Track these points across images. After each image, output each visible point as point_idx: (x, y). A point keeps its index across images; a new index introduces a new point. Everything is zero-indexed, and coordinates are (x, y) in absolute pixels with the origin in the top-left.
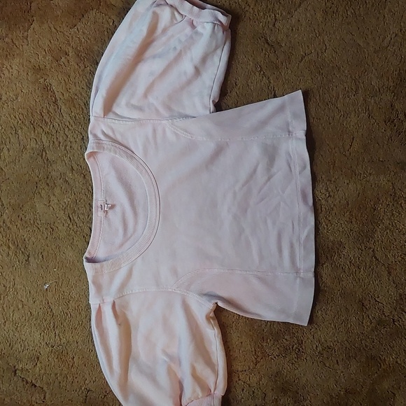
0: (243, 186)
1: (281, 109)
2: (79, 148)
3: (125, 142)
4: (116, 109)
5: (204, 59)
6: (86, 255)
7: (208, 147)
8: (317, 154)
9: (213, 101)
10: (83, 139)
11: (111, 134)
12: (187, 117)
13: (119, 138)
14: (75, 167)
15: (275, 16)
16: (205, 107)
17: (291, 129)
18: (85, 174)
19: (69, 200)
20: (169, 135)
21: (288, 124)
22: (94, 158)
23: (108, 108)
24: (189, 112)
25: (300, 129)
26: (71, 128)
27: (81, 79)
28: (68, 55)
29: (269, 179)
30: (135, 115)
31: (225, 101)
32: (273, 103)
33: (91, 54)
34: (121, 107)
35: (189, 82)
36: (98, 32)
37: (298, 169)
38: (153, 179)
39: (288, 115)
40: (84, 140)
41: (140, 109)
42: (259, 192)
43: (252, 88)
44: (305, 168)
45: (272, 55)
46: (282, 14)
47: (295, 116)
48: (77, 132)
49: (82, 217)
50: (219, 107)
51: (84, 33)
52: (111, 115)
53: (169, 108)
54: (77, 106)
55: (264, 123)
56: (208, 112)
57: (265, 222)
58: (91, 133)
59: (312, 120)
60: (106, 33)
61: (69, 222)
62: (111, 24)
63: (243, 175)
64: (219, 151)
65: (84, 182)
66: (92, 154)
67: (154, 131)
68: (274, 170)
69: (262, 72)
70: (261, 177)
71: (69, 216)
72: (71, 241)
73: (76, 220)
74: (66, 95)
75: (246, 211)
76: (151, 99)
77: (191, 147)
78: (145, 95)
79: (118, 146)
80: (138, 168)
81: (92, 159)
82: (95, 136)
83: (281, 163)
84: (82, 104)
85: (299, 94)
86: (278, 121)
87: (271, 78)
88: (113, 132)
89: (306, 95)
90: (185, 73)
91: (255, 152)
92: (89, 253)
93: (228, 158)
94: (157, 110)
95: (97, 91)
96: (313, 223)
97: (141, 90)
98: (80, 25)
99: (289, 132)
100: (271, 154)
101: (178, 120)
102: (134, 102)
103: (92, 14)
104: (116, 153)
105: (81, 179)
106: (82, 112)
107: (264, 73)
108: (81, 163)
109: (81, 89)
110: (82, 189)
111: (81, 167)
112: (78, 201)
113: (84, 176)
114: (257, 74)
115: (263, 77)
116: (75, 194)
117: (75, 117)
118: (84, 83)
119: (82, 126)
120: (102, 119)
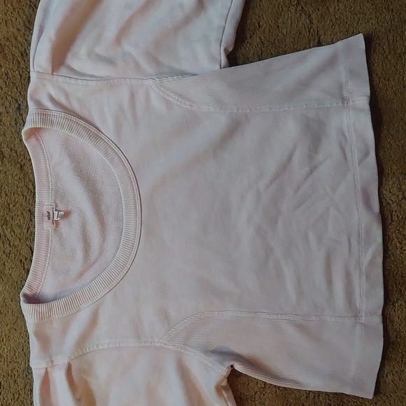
0: (271, 182)
1: (332, 62)
2: (13, 123)
3: (85, 114)
4: (72, 61)
6: (25, 290)
7: (216, 123)
8: (385, 132)
9: (226, 50)
10: (19, 108)
11: (63, 100)
12: (184, 74)
13: (76, 107)
16: (213, 59)
17: (345, 94)
18: (23, 165)
20: (156, 103)
21: (341, 87)
22: (37, 139)
23: (59, 58)
24: (186, 66)
25: (360, 95)
27: (15, 14)
29: (311, 172)
30: (103, 71)
31: (243, 51)
32: (318, 55)
34: (79, 59)
35: (187, 20)
37: (356, 156)
38: (131, 173)
39: (341, 72)
40: (21, 110)
41: (110, 61)
42: (296, 192)
43: (284, 31)
44: (367, 154)
47: (353, 74)
48: (9, 98)
49: (17, 231)
50: (233, 59)
52: (63, 71)
53: (155, 61)
54: (10, 57)
55: (304, 85)
56: (217, 67)
57: (306, 237)
58: (32, 99)
59: (376, 81)
63: (272, 165)
64: (234, 128)
65: (22, 176)
66: (34, 132)
67: (133, 96)
68: (320, 157)
69: (300, 8)
70: (298, 168)
73: (9, 236)
75: (276, 221)
76: (127, 47)
77: (189, 122)
78: (118, 40)
79: (74, 119)
80: (106, 154)
81: (33, 140)
82: (38, 104)
83: (330, 147)
84: (18, 54)
85: (359, 41)
86: (326, 82)
87: (313, 16)
88: (67, 96)
89: (368, 41)
90: (181, 6)
91: (291, 129)
92: (30, 287)
93: (247, 140)
94: (137, 64)
95: (40, 33)
96: (380, 240)
97: (111, 32)
99: (343, 99)
100: (314, 133)
101: (170, 79)
102: (100, 50)
104: (71, 129)
105: (17, 171)
106: (18, 67)
107: (302, 8)
108: (16, 146)
109: (15, 31)
110: (18, 187)
111: (16, 152)
112: (11, 206)
113: (21, 166)
114: (292, 9)
115: (301, 14)
116: (6, 195)
117: (7, 74)
118: (21, 21)
119: (17, 88)
120: (50, 77)
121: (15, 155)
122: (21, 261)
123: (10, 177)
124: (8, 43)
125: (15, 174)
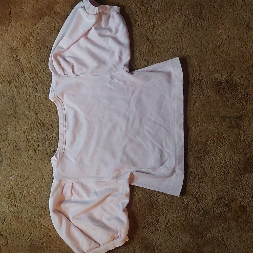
14: (32, 108)
15: (154, 25)
19: (27, 127)
26: (30, 85)
28: (31, 42)
33: (44, 41)
36: (49, 29)
45: (150, 48)
46: (158, 23)
51: (41, 29)
60: (53, 29)
61: (26, 141)
62: (57, 24)
71: (27, 137)
72: (27, 152)
74: (28, 65)
98: (38, 24)
103: (46, 18)
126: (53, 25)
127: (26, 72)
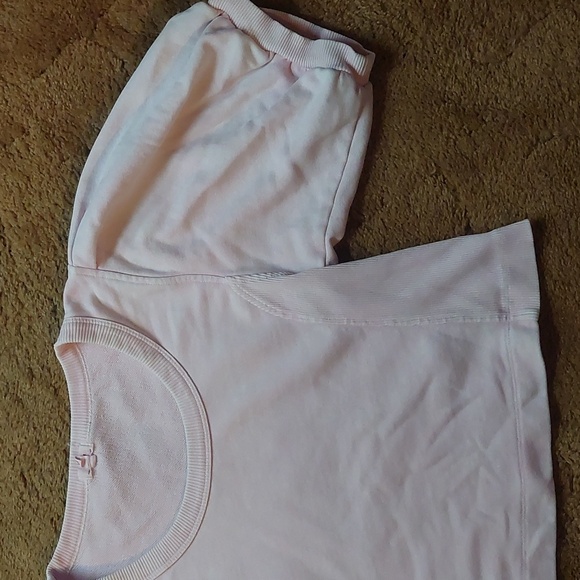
0: (396, 426)
1: (484, 259)
2: (46, 331)
3: (142, 322)
4: (124, 250)
5: (314, 150)
6: (53, 563)
7: (317, 338)
8: (562, 361)
9: (332, 240)
10: (54, 311)
11: (110, 302)
12: (275, 271)
13: (129, 311)
14: (37, 370)
15: (472, 56)
16: (315, 252)
17: (504, 304)
19: (23, 440)
20: (239, 311)
21: (497, 294)
22: (76, 354)
23: (106, 248)
24: (281, 260)
25: (525, 306)
26: (29, 287)
27: (53, 185)
28: (28, 134)
29: (454, 413)
30: (164, 264)
31: (358, 238)
32: (466, 247)
33: (75, 132)
34: (134, 247)
35: (281, 197)
36: (89, 86)
37: (519, 396)
38: (199, 403)
39: (498, 274)
40: (56, 313)
41: (175, 252)
42: (431, 442)
43: (418, 211)
44: (534, 393)
45: (463, 141)
46: (486, 50)
47: (514, 275)
50: (344, 251)
51: (61, 88)
52: (112, 264)
53: (236, 252)
54: (44, 242)
55: (444, 289)
56: (320, 264)
57: (445, 508)
58: (69, 300)
59: (551, 285)
60: (106, 88)
61: (22, 488)
62: (118, 70)
63: (397, 401)
64: (344, 346)
66: (67, 347)
67: (205, 299)
68: (466, 393)
69: (440, 178)
70: (435, 407)
71: (22, 474)
72: (26, 528)
73: (37, 484)
74: (22, 219)
75: (401, 484)
76: (199, 231)
77: (282, 335)
78: (187, 223)
79: (125, 329)
80: (167, 377)
81: (70, 355)
82: (78, 308)
83: (480, 379)
84: (54, 238)
85: (524, 229)
86: (475, 286)
87: (460, 190)
88: (116, 297)
89: (539, 229)
90: (272, 178)
91: (423, 353)
92: (60, 560)
93: (362, 364)
94: (211, 257)
95: (83, 211)
96: (552, 518)
97: (177, 213)
98: (53, 72)
99: (501, 311)
100: (458, 359)
101: (256, 278)
102: (162, 236)
103: (78, 47)
104: (120, 345)
105: (49, 397)
106: (55, 255)
107: (444, 179)
108: (50, 362)
109: (52, 207)
110: (50, 418)
111: (49, 370)
112: (41, 444)
113: (56, 390)
114: (430, 181)
115: (442, 188)
116: (35, 428)
117: (39, 266)
118: (59, 193)
119: (52, 285)
120: (93, 273)
121: (47, 374)
122: (52, 520)
123: (40, 404)
124: (41, 224)
125: (47, 399)
126: (106, 73)
127: (15, 244)
